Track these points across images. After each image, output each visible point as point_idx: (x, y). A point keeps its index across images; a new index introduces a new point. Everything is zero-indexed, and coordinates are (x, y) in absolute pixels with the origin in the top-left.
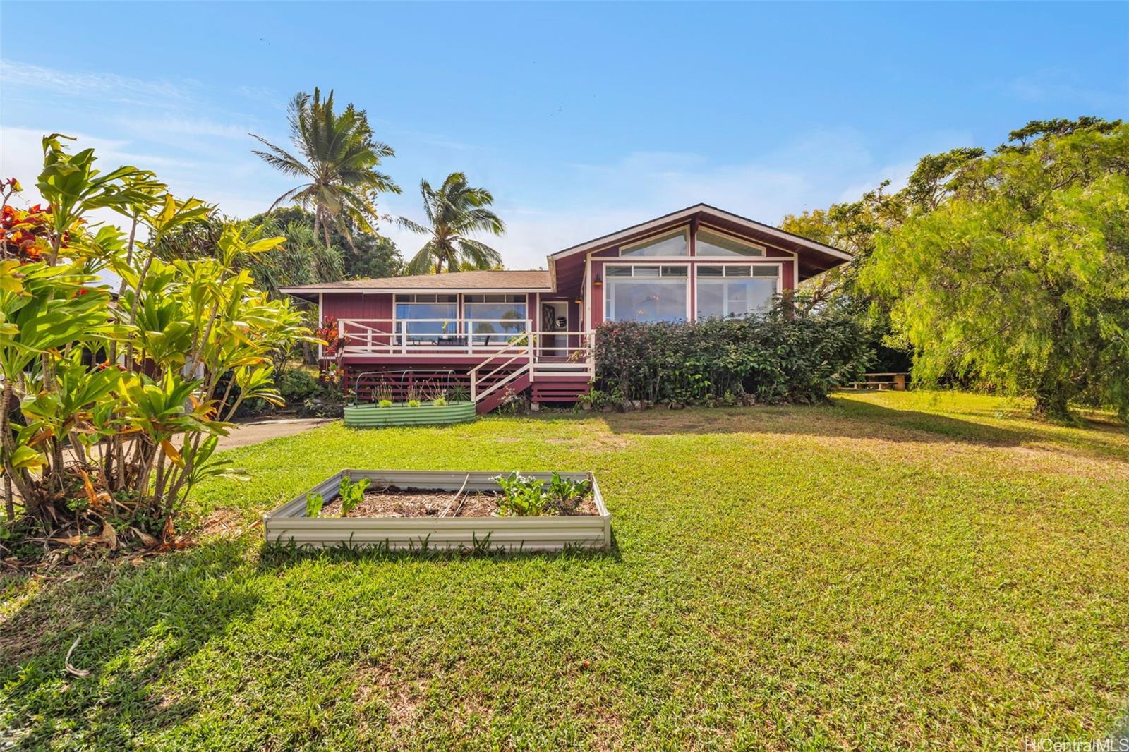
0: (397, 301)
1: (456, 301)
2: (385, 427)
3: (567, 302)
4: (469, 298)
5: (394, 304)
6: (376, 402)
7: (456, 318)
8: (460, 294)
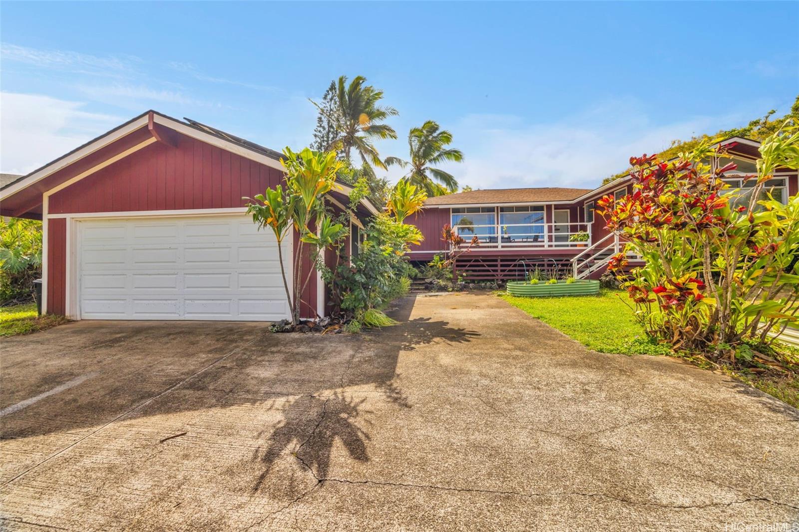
0: (453, 213)
1: (494, 211)
2: (549, 297)
3: (569, 210)
4: (502, 209)
5: (451, 214)
6: (529, 279)
7: (494, 224)
8: (497, 207)
